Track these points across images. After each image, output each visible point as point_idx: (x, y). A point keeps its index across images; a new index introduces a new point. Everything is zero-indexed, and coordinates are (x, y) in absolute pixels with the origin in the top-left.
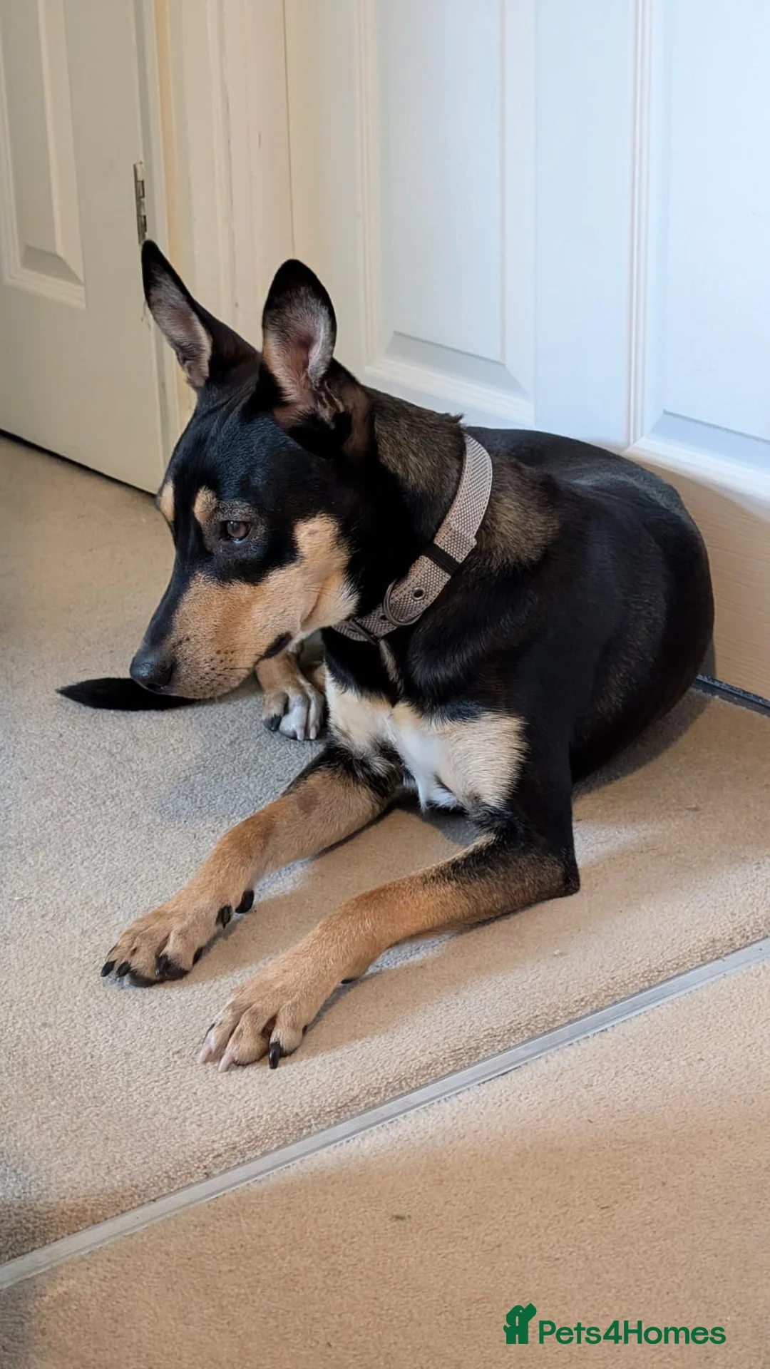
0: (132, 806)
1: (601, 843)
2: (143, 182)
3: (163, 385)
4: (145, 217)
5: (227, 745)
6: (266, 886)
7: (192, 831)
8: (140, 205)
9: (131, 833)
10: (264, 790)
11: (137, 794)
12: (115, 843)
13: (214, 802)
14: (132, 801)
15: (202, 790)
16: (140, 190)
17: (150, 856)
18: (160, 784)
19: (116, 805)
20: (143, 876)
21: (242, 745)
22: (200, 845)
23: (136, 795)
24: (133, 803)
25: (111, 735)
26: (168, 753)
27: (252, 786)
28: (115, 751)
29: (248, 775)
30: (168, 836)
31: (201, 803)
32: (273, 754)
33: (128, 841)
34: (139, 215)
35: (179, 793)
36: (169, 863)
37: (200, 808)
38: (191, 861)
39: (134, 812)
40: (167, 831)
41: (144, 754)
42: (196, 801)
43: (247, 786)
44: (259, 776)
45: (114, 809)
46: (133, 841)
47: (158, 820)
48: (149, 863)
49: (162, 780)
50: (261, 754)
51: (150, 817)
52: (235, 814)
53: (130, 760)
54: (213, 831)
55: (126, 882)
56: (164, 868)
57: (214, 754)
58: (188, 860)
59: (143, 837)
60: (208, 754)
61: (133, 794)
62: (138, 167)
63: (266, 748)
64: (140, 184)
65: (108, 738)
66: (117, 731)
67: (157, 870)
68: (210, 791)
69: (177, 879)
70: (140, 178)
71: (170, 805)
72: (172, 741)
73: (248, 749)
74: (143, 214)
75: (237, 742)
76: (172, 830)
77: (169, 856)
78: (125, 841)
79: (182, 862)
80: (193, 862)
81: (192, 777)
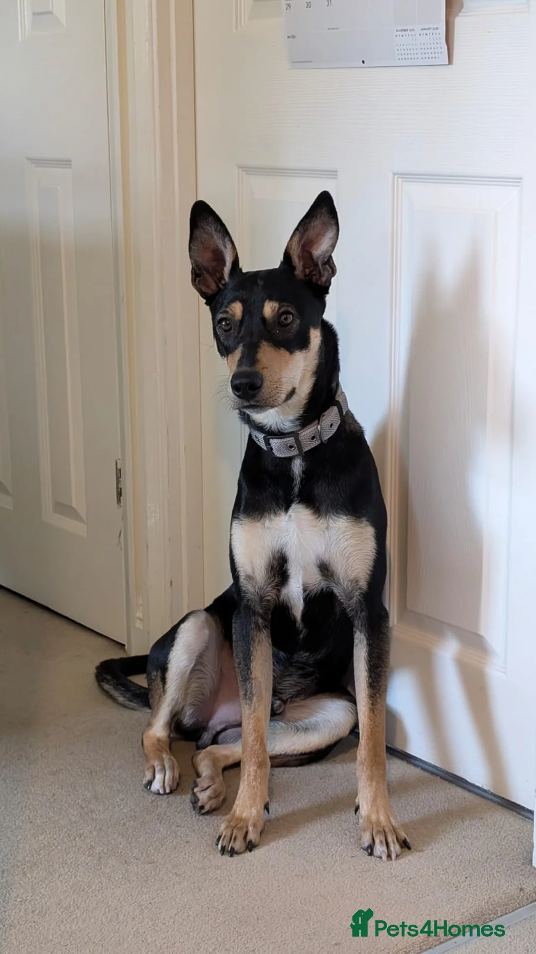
0: (91, 841)
1: (365, 871)
2: (120, 470)
3: (127, 583)
4: (121, 489)
5: (150, 803)
6: (165, 895)
7: (124, 859)
8: (118, 482)
9: (89, 858)
10: (169, 833)
11: (95, 833)
12: (79, 865)
13: (138, 840)
14: (91, 838)
15: (132, 832)
16: (119, 474)
17: (98, 874)
18: (108, 828)
19: (82, 840)
20: (94, 887)
21: (158, 803)
22: (129, 867)
23: (94, 835)
24: (91, 840)
25: (83, 796)
26: (115, 807)
27: (162, 829)
28: (84, 805)
29: (160, 823)
30: (110, 862)
31: (131, 841)
32: (175, 809)
33: (87, 864)
34: (117, 488)
35: (119, 833)
36: (109, 879)
37: (130, 843)
38: (122, 878)
39: (91, 846)
40: (110, 858)
41: (101, 808)
42: (128, 839)
43: (159, 830)
44: (167, 823)
45: (80, 843)
46: (89, 864)
47: (105, 851)
48: (98, 879)
49: (109, 825)
50: (169, 809)
51: (101, 848)
52: (151, 848)
53: (92, 811)
54: (137, 859)
55: (83, 890)
56: (106, 882)
57: (141, 809)
58: (121, 877)
59: (95, 862)
60: (138, 808)
61: (92, 834)
62: (118, 461)
63: (172, 806)
64: (118, 471)
65: (81, 797)
66: (86, 792)
67: (102, 883)
68: (137, 832)
69: (113, 889)
70: (119, 467)
71: (113, 841)
72: (118, 800)
73: (161, 806)
74: (120, 487)
75: (156, 801)
76: (113, 858)
77: (109, 875)
78: (85, 864)
79: (117, 879)
80: (124, 878)
81: (128, 824)
